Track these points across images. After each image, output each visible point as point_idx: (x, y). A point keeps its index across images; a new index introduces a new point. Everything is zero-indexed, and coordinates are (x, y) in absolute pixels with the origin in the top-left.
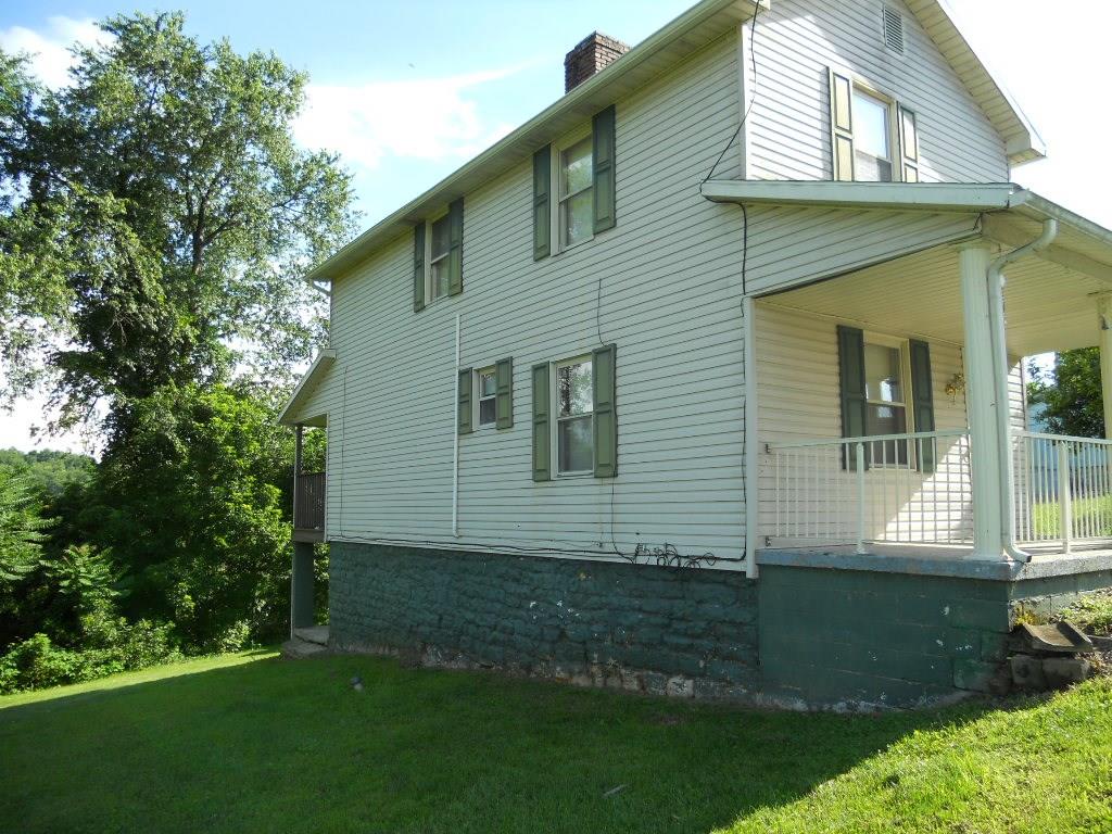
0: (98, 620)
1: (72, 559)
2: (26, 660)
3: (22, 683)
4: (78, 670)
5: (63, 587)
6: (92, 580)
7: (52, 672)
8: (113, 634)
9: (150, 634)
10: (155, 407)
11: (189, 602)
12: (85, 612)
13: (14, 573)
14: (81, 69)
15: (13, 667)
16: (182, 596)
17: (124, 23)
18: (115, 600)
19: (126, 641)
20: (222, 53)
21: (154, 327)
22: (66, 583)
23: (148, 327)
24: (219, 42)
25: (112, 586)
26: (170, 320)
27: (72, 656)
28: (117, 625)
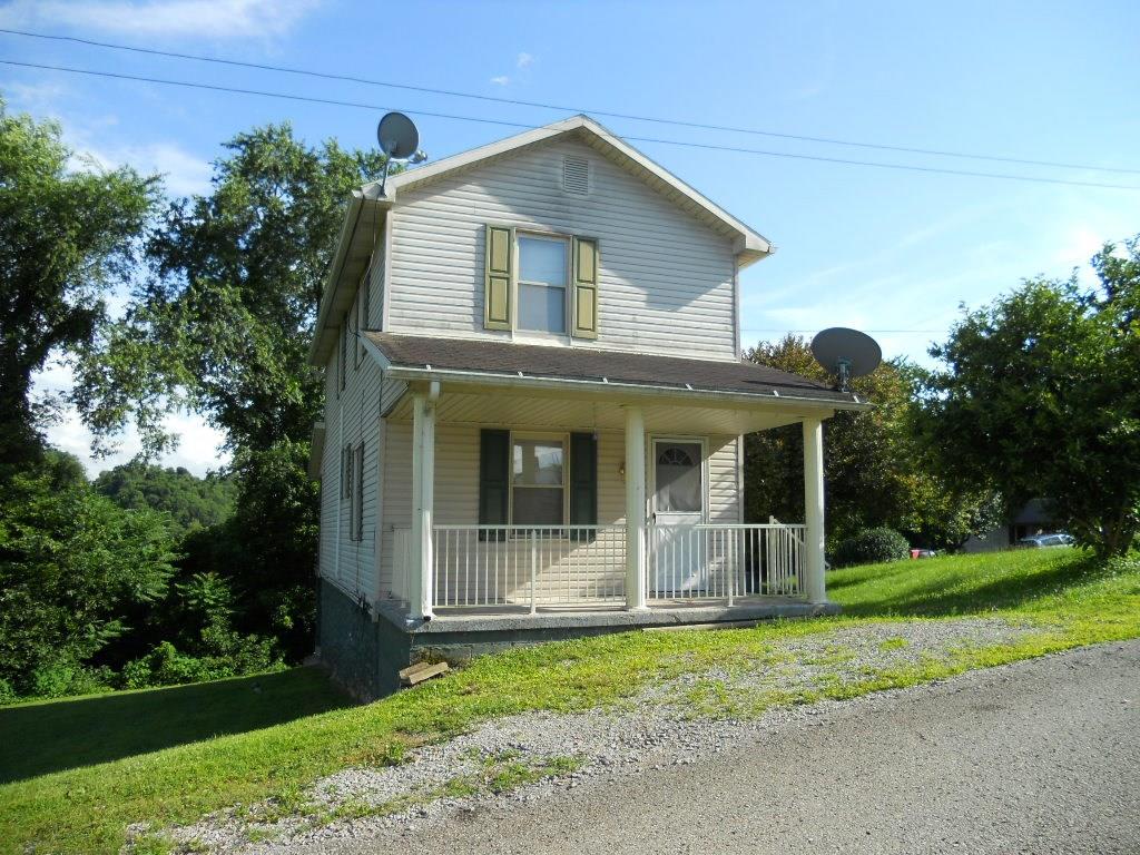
0: (216, 633)
1: (200, 583)
2: (157, 664)
3: (152, 680)
4: (194, 672)
5: (192, 605)
6: (215, 600)
7: (176, 673)
8: (226, 645)
9: (258, 647)
10: (272, 458)
11: (288, 621)
12: (205, 626)
13: (148, 595)
14: (221, 178)
15: (145, 667)
16: (283, 616)
17: (246, 139)
18: (231, 617)
19: (237, 651)
20: (332, 150)
21: (268, 392)
22: (194, 602)
23: (264, 392)
24: (327, 142)
25: (228, 606)
26: (281, 386)
27: (194, 662)
28: (231, 637)
